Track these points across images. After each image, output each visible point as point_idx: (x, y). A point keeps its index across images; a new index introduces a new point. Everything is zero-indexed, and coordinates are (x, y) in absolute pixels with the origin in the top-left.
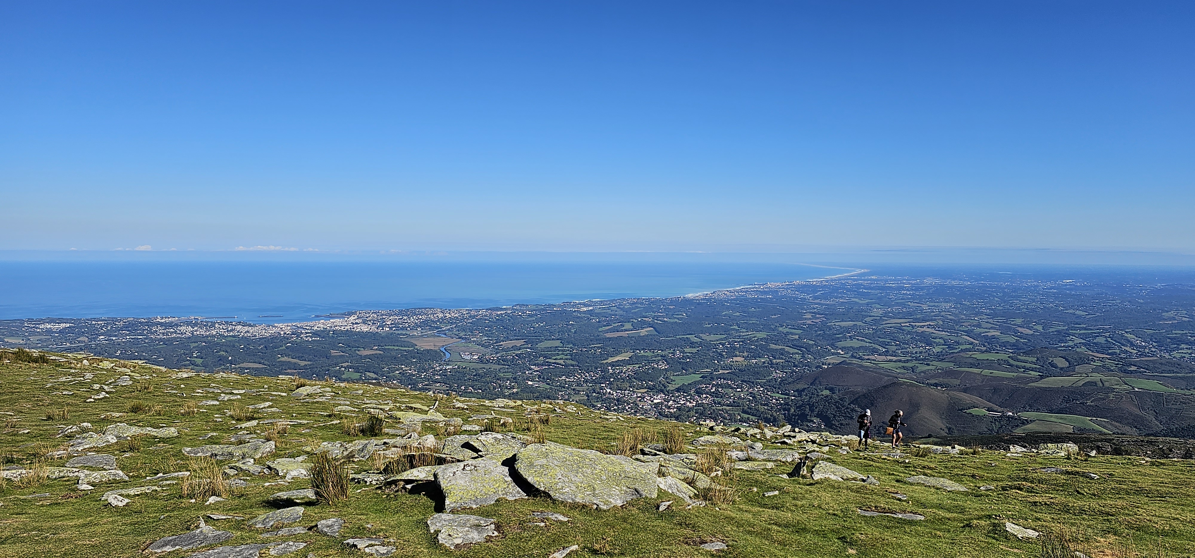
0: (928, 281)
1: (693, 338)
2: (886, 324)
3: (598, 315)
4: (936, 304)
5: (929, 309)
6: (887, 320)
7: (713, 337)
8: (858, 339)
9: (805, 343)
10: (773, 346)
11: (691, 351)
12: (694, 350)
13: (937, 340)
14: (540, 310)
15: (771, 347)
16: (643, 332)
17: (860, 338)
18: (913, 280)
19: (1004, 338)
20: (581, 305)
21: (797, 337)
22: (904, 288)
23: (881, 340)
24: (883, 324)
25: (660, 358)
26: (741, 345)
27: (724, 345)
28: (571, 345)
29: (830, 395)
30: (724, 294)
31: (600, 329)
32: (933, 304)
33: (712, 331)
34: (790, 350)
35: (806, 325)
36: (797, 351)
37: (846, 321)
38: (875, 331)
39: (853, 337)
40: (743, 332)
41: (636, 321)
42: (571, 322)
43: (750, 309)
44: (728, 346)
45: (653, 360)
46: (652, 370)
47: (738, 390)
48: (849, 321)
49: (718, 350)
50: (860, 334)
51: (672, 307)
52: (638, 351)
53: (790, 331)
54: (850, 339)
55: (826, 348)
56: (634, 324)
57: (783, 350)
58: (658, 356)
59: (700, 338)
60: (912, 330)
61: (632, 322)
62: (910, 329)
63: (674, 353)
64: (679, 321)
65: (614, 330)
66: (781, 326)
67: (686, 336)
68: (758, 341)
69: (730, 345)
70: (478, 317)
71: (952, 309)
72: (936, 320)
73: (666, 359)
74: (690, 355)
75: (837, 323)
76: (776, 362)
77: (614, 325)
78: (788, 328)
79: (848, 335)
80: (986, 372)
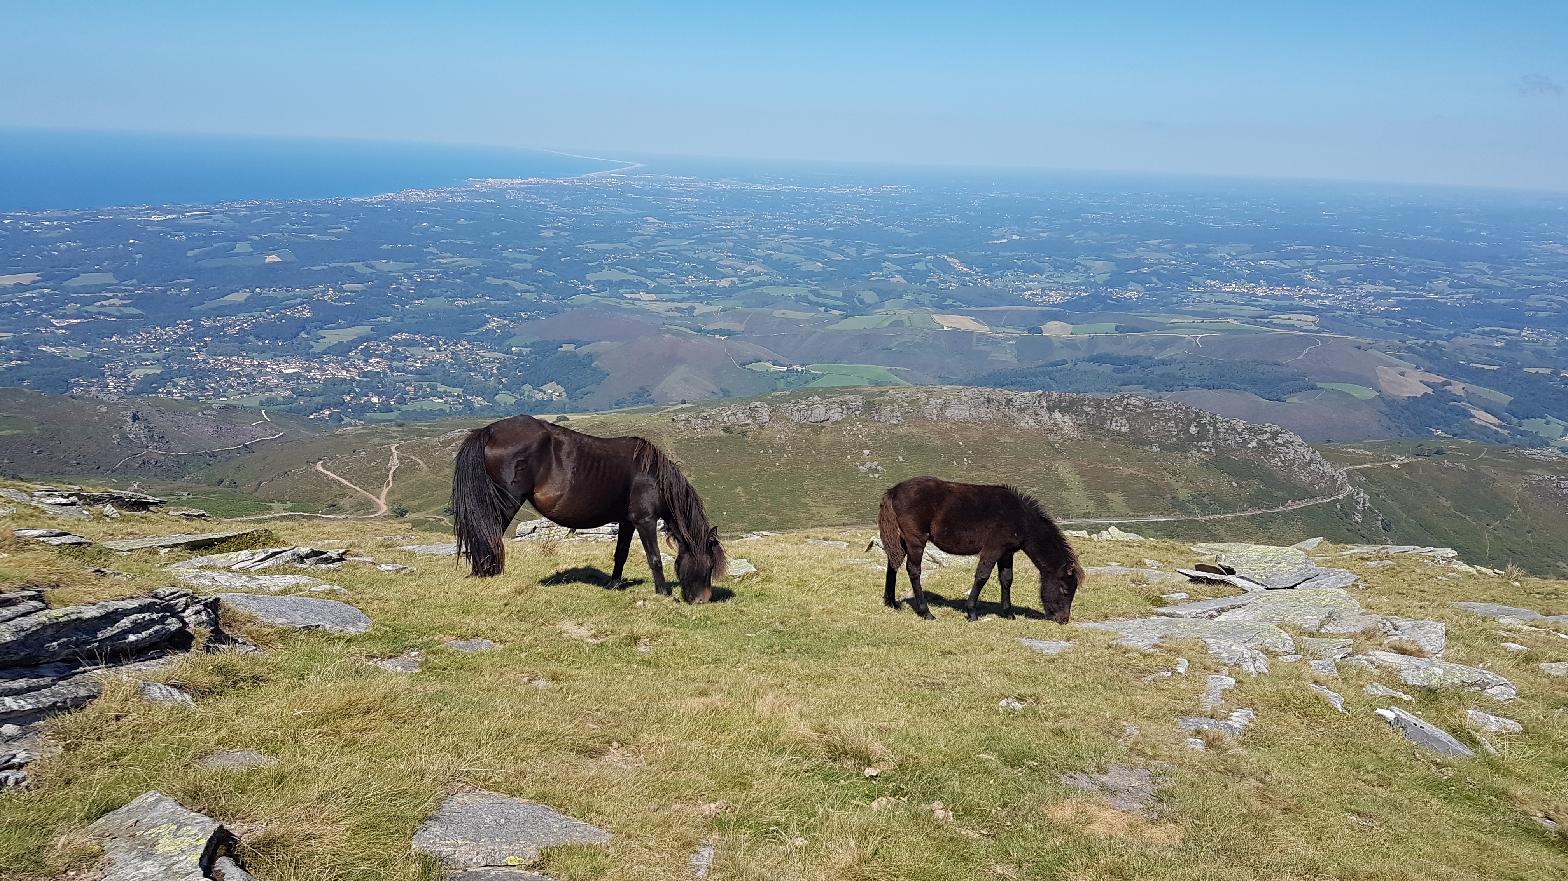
0: (722, 184)
1: (359, 267)
2: (659, 246)
3: (183, 228)
4: (729, 218)
5: (718, 225)
6: (660, 241)
7: (392, 266)
8: (618, 269)
9: (540, 275)
10: (490, 280)
11: (355, 289)
12: (361, 287)
13: (726, 270)
14: (71, 219)
15: (488, 282)
16: (272, 258)
17: (621, 268)
18: (703, 182)
19: (807, 266)
20: (153, 209)
21: (529, 266)
22: (688, 194)
23: (650, 270)
24: (654, 247)
25: (299, 300)
26: (441, 278)
27: (410, 278)
28: (134, 281)
29: (570, 352)
30: (417, 195)
31: (190, 253)
32: (724, 218)
33: (390, 256)
34: (518, 286)
35: (543, 248)
36: (527, 287)
37: (603, 242)
38: (642, 257)
39: (612, 266)
40: (444, 258)
41: (257, 238)
42: (131, 241)
43: (458, 222)
44: (419, 280)
45: (286, 304)
46: (284, 321)
47: (431, 349)
48: (607, 242)
49: (401, 287)
50: (621, 262)
51: (324, 215)
52: (259, 290)
53: (519, 256)
54: (607, 268)
55: (571, 283)
56: (253, 244)
57: (507, 285)
58: (296, 297)
59: (372, 267)
60: (694, 256)
61: (251, 239)
62: (690, 254)
63: (324, 292)
64: (337, 239)
65: (215, 254)
66: (505, 248)
67: (347, 265)
68: (468, 271)
69: (421, 278)
71: (749, 225)
72: (725, 241)
73: (309, 302)
74: (352, 295)
75: (590, 246)
76: (496, 304)
77: (217, 245)
78: (516, 251)
79: (605, 262)
80: (778, 313)
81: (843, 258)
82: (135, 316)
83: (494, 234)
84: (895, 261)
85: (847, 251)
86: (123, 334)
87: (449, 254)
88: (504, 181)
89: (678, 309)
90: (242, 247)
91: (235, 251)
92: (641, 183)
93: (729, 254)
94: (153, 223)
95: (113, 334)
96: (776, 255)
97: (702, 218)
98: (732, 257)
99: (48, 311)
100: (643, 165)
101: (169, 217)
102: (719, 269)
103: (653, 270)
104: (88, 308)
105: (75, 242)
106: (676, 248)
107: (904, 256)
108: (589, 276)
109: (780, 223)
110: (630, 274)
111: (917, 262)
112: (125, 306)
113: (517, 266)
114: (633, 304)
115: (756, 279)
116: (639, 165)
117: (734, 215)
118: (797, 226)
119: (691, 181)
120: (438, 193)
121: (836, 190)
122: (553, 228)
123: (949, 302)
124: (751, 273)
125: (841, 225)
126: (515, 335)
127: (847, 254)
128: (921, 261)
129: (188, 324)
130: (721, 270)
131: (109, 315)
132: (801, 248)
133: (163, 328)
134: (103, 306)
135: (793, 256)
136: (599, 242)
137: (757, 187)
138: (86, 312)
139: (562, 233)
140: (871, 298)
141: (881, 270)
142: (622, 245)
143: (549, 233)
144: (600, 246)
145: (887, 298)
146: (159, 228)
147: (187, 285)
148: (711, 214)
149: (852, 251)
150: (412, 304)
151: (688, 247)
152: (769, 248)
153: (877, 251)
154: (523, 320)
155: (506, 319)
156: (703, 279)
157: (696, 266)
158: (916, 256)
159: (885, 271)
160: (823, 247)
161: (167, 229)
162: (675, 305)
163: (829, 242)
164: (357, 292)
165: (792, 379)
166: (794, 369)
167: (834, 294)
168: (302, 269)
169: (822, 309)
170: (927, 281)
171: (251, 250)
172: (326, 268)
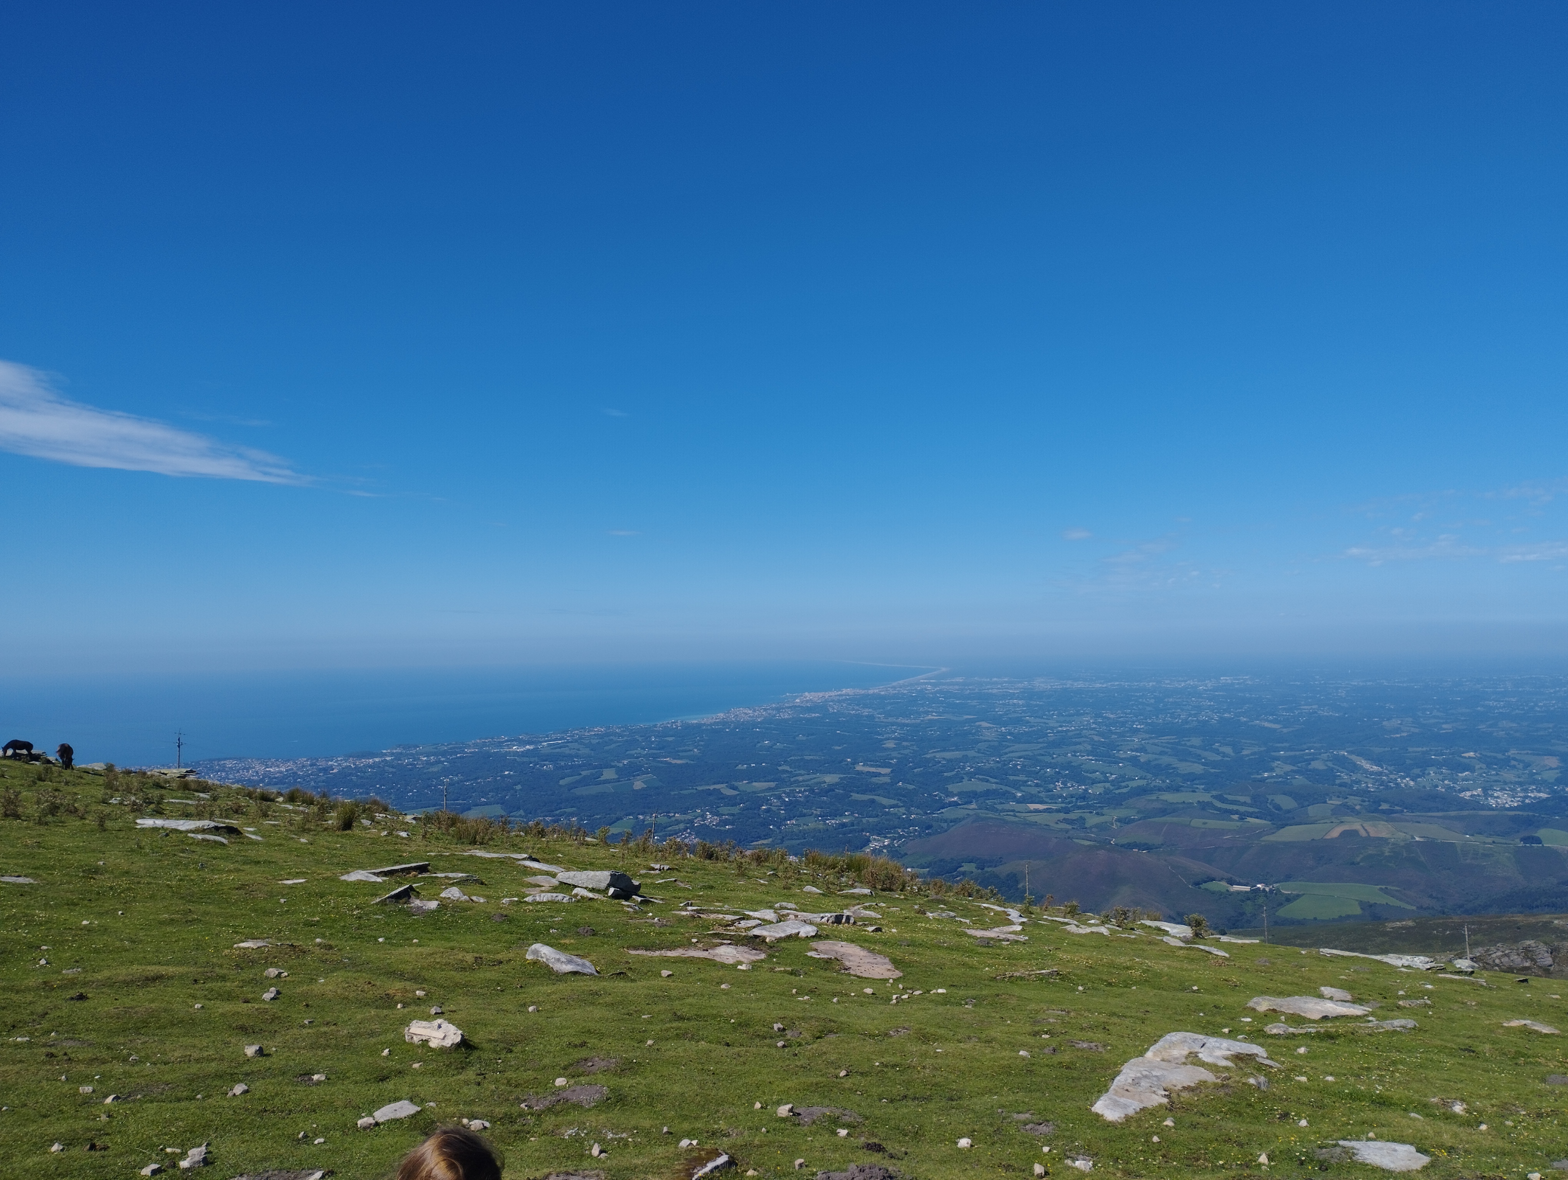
0: (1040, 684)
1: (725, 789)
2: (1010, 752)
3: (549, 758)
4: (1068, 719)
5: (1061, 726)
6: (1008, 747)
7: (756, 786)
8: (978, 779)
9: (900, 788)
10: (856, 796)
11: (730, 812)
12: (735, 810)
13: (1093, 775)
14: (444, 754)
15: (853, 798)
16: (638, 784)
17: (981, 776)
18: (1020, 682)
19: (1185, 767)
20: (512, 741)
21: (887, 780)
22: (1012, 696)
23: (1011, 778)
24: (1006, 753)
25: (682, 826)
26: (807, 796)
27: (779, 797)
28: (522, 812)
29: (972, 872)
30: (745, 714)
31: (562, 782)
32: (1062, 719)
33: (750, 776)
34: (885, 801)
35: (892, 760)
36: (895, 802)
37: (949, 751)
38: (999, 765)
39: (971, 775)
40: (801, 775)
41: (621, 765)
42: (507, 773)
43: (797, 738)
44: (787, 800)
45: (671, 831)
48: (953, 751)
49: (773, 808)
50: (979, 771)
51: (670, 739)
52: (641, 817)
53: (873, 770)
54: (966, 778)
55: (936, 796)
56: (619, 771)
57: (873, 801)
58: (678, 822)
59: (734, 788)
60: (1053, 761)
61: (615, 766)
62: (1048, 759)
63: (704, 817)
64: (692, 762)
65: (585, 782)
66: (855, 763)
67: (712, 788)
68: (831, 788)
69: (788, 797)
70: (335, 771)
71: (1094, 726)
72: (1080, 743)
73: (692, 828)
74: (731, 818)
75: (938, 755)
76: (868, 821)
77: (584, 773)
78: (868, 765)
79: (962, 772)
80: (1197, 822)
81: (1219, 758)
83: (837, 748)
84: (1285, 760)
85: (1222, 749)
87: (802, 772)
88: (821, 694)
89: (1066, 821)
90: (609, 774)
91: (602, 778)
92: (957, 687)
93: (1090, 758)
94: (516, 753)
96: (1143, 758)
97: (1038, 720)
98: (1096, 760)
100: (949, 669)
101: (528, 747)
102: (1085, 774)
103: (1015, 777)
105: (457, 775)
106: (1030, 753)
107: (1292, 753)
108: (951, 788)
109: (1126, 722)
110: (992, 782)
111: (1313, 760)
113: (875, 779)
114: (1015, 816)
115: (1132, 784)
116: (944, 669)
117: (1072, 715)
118: (1147, 724)
119: (1006, 682)
120: (765, 710)
121: (1168, 684)
122: (893, 739)
123: (1384, 806)
124: (1124, 778)
125: (1197, 720)
126: (906, 854)
127: (1224, 753)
128: (1317, 759)
130: (1089, 775)
132: (1168, 748)
135: (1164, 758)
136: (944, 750)
137: (1080, 685)
139: (905, 744)
140: (1287, 803)
141: (1272, 770)
142: (971, 753)
143: (890, 744)
144: (948, 755)
145: (1307, 803)
146: (525, 759)
147: (572, 814)
148: (1046, 715)
149: (1228, 750)
150: (785, 826)
151: (1041, 752)
152: (1132, 751)
153: (1256, 749)
154: (904, 837)
155: (886, 837)
156: (1073, 786)
157: (1059, 773)
158: (1307, 754)
159: (1278, 771)
160: (1192, 746)
161: (532, 760)
162: (1062, 816)
163: (1196, 741)
164: (733, 815)
165: (1261, 900)
166: (1259, 888)
167: (1242, 799)
168: (672, 793)
169: (1236, 817)
170: (1338, 782)
171: (617, 777)
172: (694, 791)
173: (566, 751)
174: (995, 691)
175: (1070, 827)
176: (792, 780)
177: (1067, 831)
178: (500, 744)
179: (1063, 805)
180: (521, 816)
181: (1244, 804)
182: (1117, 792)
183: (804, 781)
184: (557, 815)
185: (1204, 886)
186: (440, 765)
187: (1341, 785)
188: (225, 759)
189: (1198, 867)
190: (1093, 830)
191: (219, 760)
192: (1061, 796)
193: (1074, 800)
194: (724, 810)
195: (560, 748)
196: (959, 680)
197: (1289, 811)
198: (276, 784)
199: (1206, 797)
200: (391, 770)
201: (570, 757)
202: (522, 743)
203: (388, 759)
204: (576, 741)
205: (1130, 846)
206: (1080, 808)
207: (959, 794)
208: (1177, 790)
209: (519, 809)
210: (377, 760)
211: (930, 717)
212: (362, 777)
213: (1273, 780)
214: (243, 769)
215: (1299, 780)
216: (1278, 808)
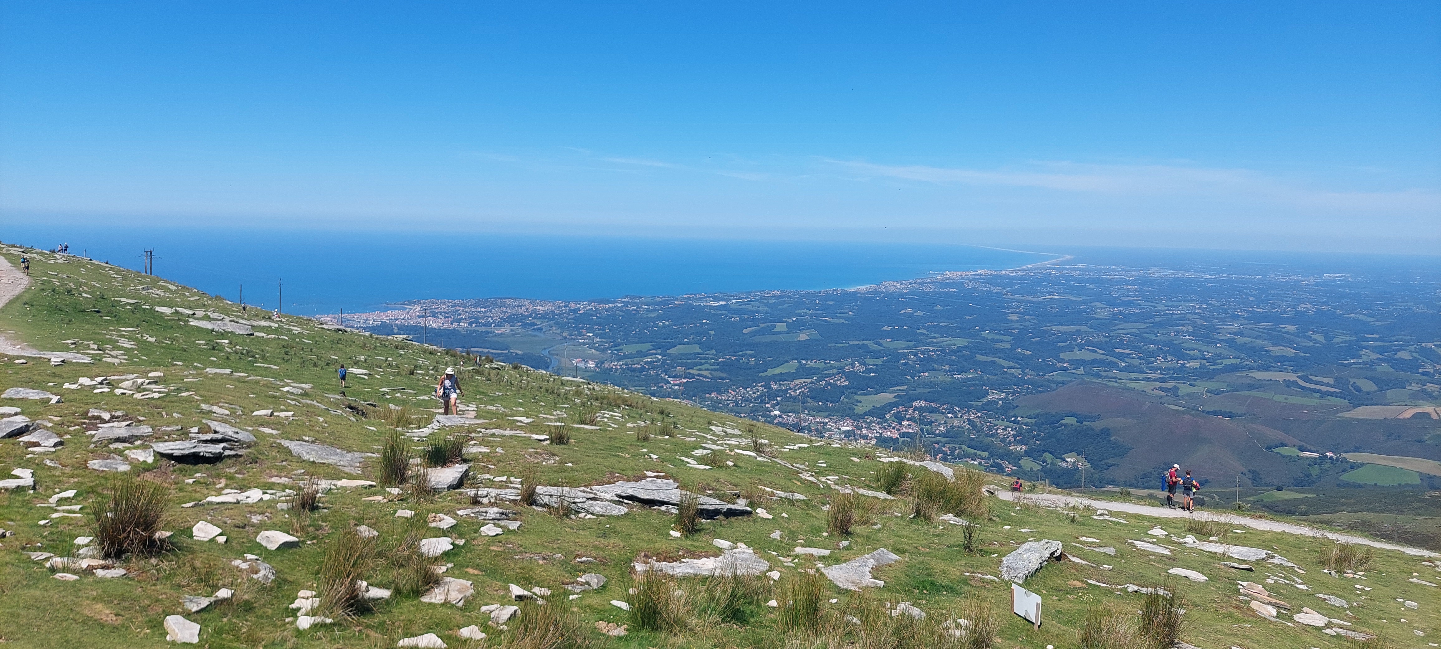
0: (1154, 273)
1: (872, 345)
2: (1119, 329)
3: (735, 312)
4: (1175, 304)
5: (1168, 310)
6: (1119, 325)
7: (898, 344)
8: (1088, 350)
9: (1019, 353)
10: (979, 357)
11: (874, 363)
12: (879, 362)
13: (1192, 353)
14: (659, 304)
16: (803, 337)
17: (1090, 348)
18: (1135, 271)
19: (1276, 350)
20: (709, 297)
21: (1008, 346)
22: (1127, 282)
23: (1117, 350)
24: (1115, 330)
25: (835, 371)
26: (938, 355)
27: (916, 354)
28: (714, 351)
29: (1072, 425)
30: (893, 286)
31: (745, 331)
32: (1170, 303)
33: (893, 336)
34: (1002, 363)
35: (1014, 330)
36: (1013, 364)
37: (1065, 325)
38: (1108, 340)
39: (1081, 347)
40: (935, 338)
41: (791, 321)
42: (704, 321)
43: (935, 308)
44: (922, 356)
45: (826, 374)
46: (830, 387)
47: (950, 415)
48: (1068, 325)
49: (910, 362)
50: (1089, 343)
51: (831, 303)
52: (804, 362)
53: (997, 337)
54: (1077, 349)
55: (1049, 361)
56: (789, 325)
57: (994, 362)
58: (832, 368)
59: (880, 345)
60: (1156, 338)
61: (786, 322)
62: (1153, 337)
63: (853, 366)
64: (847, 322)
65: (763, 332)
66: (983, 330)
67: (861, 343)
68: (960, 350)
69: (924, 354)
70: (581, 312)
71: (1199, 311)
72: (1183, 325)
73: (843, 373)
74: (874, 367)
75: (1054, 328)
76: (988, 378)
77: (762, 325)
78: (993, 333)
79: (1074, 343)
80: (1279, 398)
81: (1311, 344)
82: (723, 379)
83: (968, 317)
84: (1374, 349)
85: (1314, 337)
86: (719, 392)
87: (937, 335)
88: (959, 273)
89: (1161, 389)
90: (781, 327)
91: (776, 330)
92: (1079, 272)
93: (1191, 337)
94: (712, 307)
95: (712, 391)
96: (1240, 340)
97: (1149, 303)
98: (1196, 340)
99: (666, 372)
100: (1072, 257)
101: (721, 303)
102: (1185, 351)
103: (1121, 351)
104: (691, 371)
105: (668, 321)
106: (1137, 332)
107: (1381, 344)
108: (1062, 355)
109: (1229, 309)
110: (1099, 353)
111: (1400, 351)
112: (714, 370)
113: (997, 345)
114: (1116, 382)
115: (1226, 362)
116: (1069, 257)
117: (1180, 301)
118: (1249, 311)
119: (1123, 270)
120: (911, 284)
122: (1017, 313)
124: (1219, 356)
125: (1296, 312)
126: (1017, 407)
127: (1315, 340)
128: (1404, 350)
129: (761, 386)
130: (1188, 352)
131: (705, 377)
132: (1264, 333)
133: (745, 389)
134: (700, 370)
135: (1259, 341)
136: (1061, 325)
137: (1190, 275)
138: (690, 374)
139: (1027, 318)
140: (1367, 386)
141: (1359, 357)
142: (1083, 328)
143: (1014, 317)
144: (1063, 328)
145: (1387, 387)
146: (719, 312)
147: (752, 356)
148: (1156, 300)
149: (1320, 338)
150: (919, 376)
151: (1148, 330)
152: (1229, 333)
153: (1347, 338)
154: (1019, 393)
155: (1003, 392)
156: (1172, 360)
157: (1161, 349)
158: (1395, 346)
159: (1365, 358)
160: (1286, 333)
161: (724, 312)
162: (1158, 384)
163: (1291, 328)
164: (876, 365)
165: (1326, 466)
166: (1327, 455)
167: (1325, 380)
168: (829, 345)
169: (1317, 395)
170: (1420, 371)
171: (787, 330)
172: (847, 345)
173: (750, 307)
174: (1111, 277)
175: (1164, 394)
176: (928, 341)
177: (1161, 397)
178: (701, 299)
179: (1162, 376)
180: (713, 354)
181: (1328, 385)
182: (1212, 367)
183: (937, 342)
184: (739, 355)
185: (1275, 450)
186: (656, 313)
187: (1423, 374)
188: (505, 299)
189: (1273, 434)
190: (1186, 398)
191: (501, 299)
192: (1160, 368)
193: (1172, 372)
194: (870, 361)
195: (745, 305)
196: (1082, 266)
197: (1368, 393)
198: (540, 318)
199: (1293, 377)
200: (621, 314)
201: (753, 312)
202: (717, 299)
203: (619, 305)
204: (757, 300)
205: (1215, 413)
206: (1176, 379)
207: (1070, 362)
208: (1267, 369)
209: (712, 349)
210: (611, 305)
211: (1051, 296)
212: (599, 318)
213: (1358, 366)
214: (518, 307)
215: (1384, 367)
216: (1359, 390)
